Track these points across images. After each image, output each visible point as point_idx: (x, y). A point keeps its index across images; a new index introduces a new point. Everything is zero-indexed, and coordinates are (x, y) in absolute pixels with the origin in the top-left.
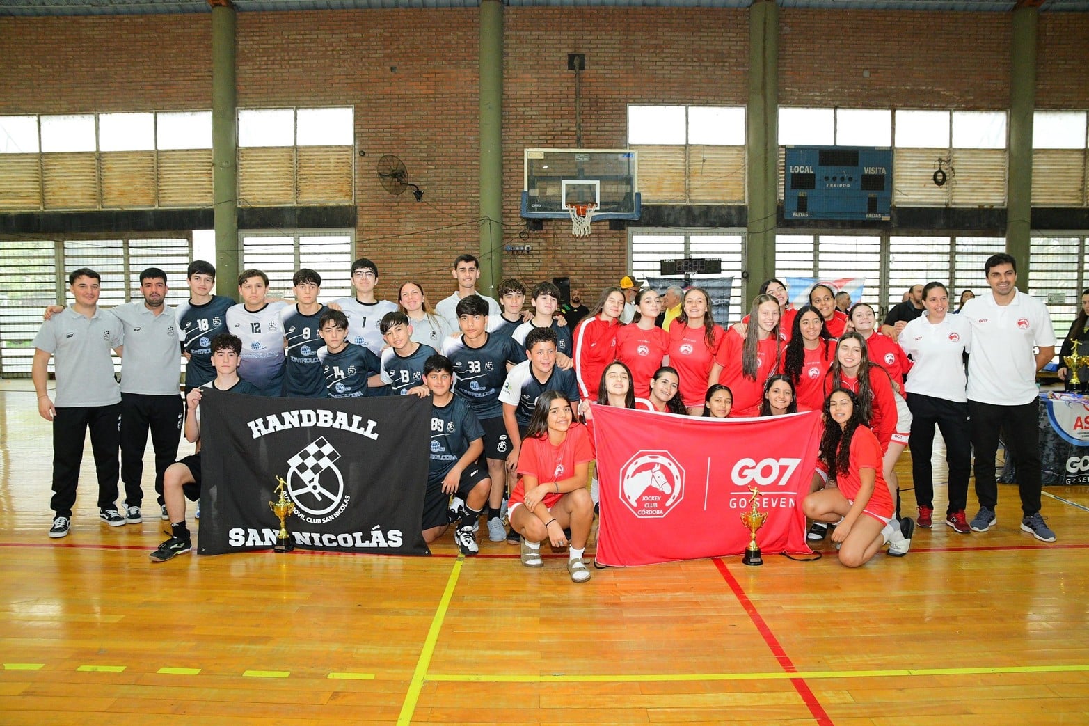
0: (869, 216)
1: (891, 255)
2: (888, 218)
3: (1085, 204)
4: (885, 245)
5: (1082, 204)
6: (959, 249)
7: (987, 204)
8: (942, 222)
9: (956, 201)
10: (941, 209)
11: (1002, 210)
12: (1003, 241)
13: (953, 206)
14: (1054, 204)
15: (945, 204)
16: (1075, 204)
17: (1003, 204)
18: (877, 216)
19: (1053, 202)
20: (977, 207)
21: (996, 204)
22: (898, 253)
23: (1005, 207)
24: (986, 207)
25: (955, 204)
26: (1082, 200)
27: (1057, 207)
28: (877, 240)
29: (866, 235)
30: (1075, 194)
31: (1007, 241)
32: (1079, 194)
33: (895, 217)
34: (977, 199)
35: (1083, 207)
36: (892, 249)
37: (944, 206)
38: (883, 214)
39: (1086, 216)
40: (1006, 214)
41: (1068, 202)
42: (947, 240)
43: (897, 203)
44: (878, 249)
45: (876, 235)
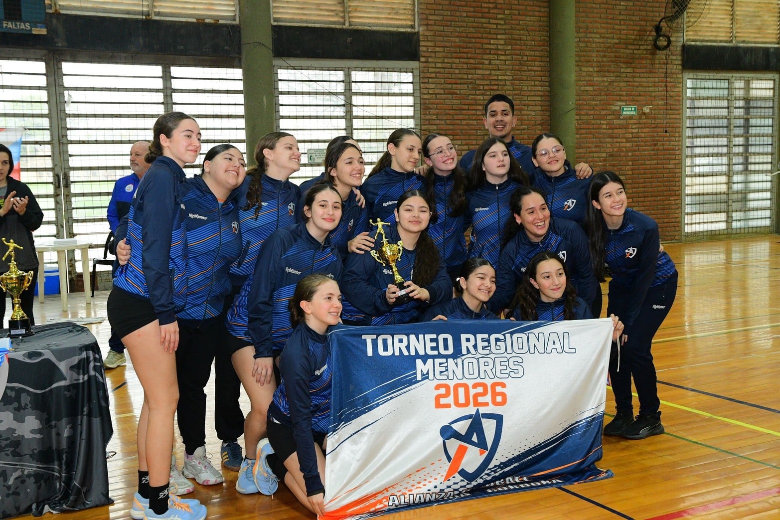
0: (9, 25)
1: (66, 92)
2: (43, 31)
3: (347, 24)
4: (54, 76)
5: (344, 24)
6: (175, 84)
7: (210, 17)
8: (141, 40)
9: (162, 10)
10: (137, 21)
11: (233, 26)
12: (238, 73)
13: (157, 18)
14: (306, 22)
15: (142, 13)
16: (335, 23)
17: (234, 18)
18: (24, 26)
19: (304, 18)
20: (194, 20)
21: (224, 18)
22: (76, 89)
23: (237, 22)
24: (207, 21)
25: (158, 14)
26: (344, 17)
27: (310, 25)
28: (40, 67)
29: (18, 59)
30: (334, 8)
31: (244, 74)
32: (339, 8)
33: (61, 30)
34: (194, 9)
35: (344, 27)
36: (67, 82)
37: (141, 17)
38: (34, 24)
39: (349, 40)
40: (239, 32)
41: (325, 19)
42: (157, 70)
43: (63, 7)
44: (42, 81)
45: (37, 60)
